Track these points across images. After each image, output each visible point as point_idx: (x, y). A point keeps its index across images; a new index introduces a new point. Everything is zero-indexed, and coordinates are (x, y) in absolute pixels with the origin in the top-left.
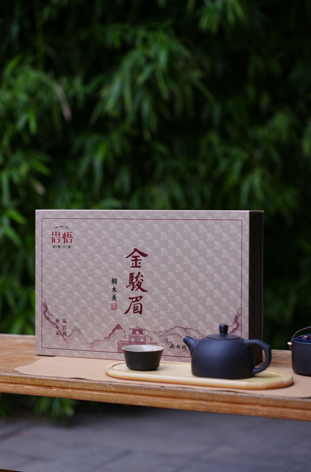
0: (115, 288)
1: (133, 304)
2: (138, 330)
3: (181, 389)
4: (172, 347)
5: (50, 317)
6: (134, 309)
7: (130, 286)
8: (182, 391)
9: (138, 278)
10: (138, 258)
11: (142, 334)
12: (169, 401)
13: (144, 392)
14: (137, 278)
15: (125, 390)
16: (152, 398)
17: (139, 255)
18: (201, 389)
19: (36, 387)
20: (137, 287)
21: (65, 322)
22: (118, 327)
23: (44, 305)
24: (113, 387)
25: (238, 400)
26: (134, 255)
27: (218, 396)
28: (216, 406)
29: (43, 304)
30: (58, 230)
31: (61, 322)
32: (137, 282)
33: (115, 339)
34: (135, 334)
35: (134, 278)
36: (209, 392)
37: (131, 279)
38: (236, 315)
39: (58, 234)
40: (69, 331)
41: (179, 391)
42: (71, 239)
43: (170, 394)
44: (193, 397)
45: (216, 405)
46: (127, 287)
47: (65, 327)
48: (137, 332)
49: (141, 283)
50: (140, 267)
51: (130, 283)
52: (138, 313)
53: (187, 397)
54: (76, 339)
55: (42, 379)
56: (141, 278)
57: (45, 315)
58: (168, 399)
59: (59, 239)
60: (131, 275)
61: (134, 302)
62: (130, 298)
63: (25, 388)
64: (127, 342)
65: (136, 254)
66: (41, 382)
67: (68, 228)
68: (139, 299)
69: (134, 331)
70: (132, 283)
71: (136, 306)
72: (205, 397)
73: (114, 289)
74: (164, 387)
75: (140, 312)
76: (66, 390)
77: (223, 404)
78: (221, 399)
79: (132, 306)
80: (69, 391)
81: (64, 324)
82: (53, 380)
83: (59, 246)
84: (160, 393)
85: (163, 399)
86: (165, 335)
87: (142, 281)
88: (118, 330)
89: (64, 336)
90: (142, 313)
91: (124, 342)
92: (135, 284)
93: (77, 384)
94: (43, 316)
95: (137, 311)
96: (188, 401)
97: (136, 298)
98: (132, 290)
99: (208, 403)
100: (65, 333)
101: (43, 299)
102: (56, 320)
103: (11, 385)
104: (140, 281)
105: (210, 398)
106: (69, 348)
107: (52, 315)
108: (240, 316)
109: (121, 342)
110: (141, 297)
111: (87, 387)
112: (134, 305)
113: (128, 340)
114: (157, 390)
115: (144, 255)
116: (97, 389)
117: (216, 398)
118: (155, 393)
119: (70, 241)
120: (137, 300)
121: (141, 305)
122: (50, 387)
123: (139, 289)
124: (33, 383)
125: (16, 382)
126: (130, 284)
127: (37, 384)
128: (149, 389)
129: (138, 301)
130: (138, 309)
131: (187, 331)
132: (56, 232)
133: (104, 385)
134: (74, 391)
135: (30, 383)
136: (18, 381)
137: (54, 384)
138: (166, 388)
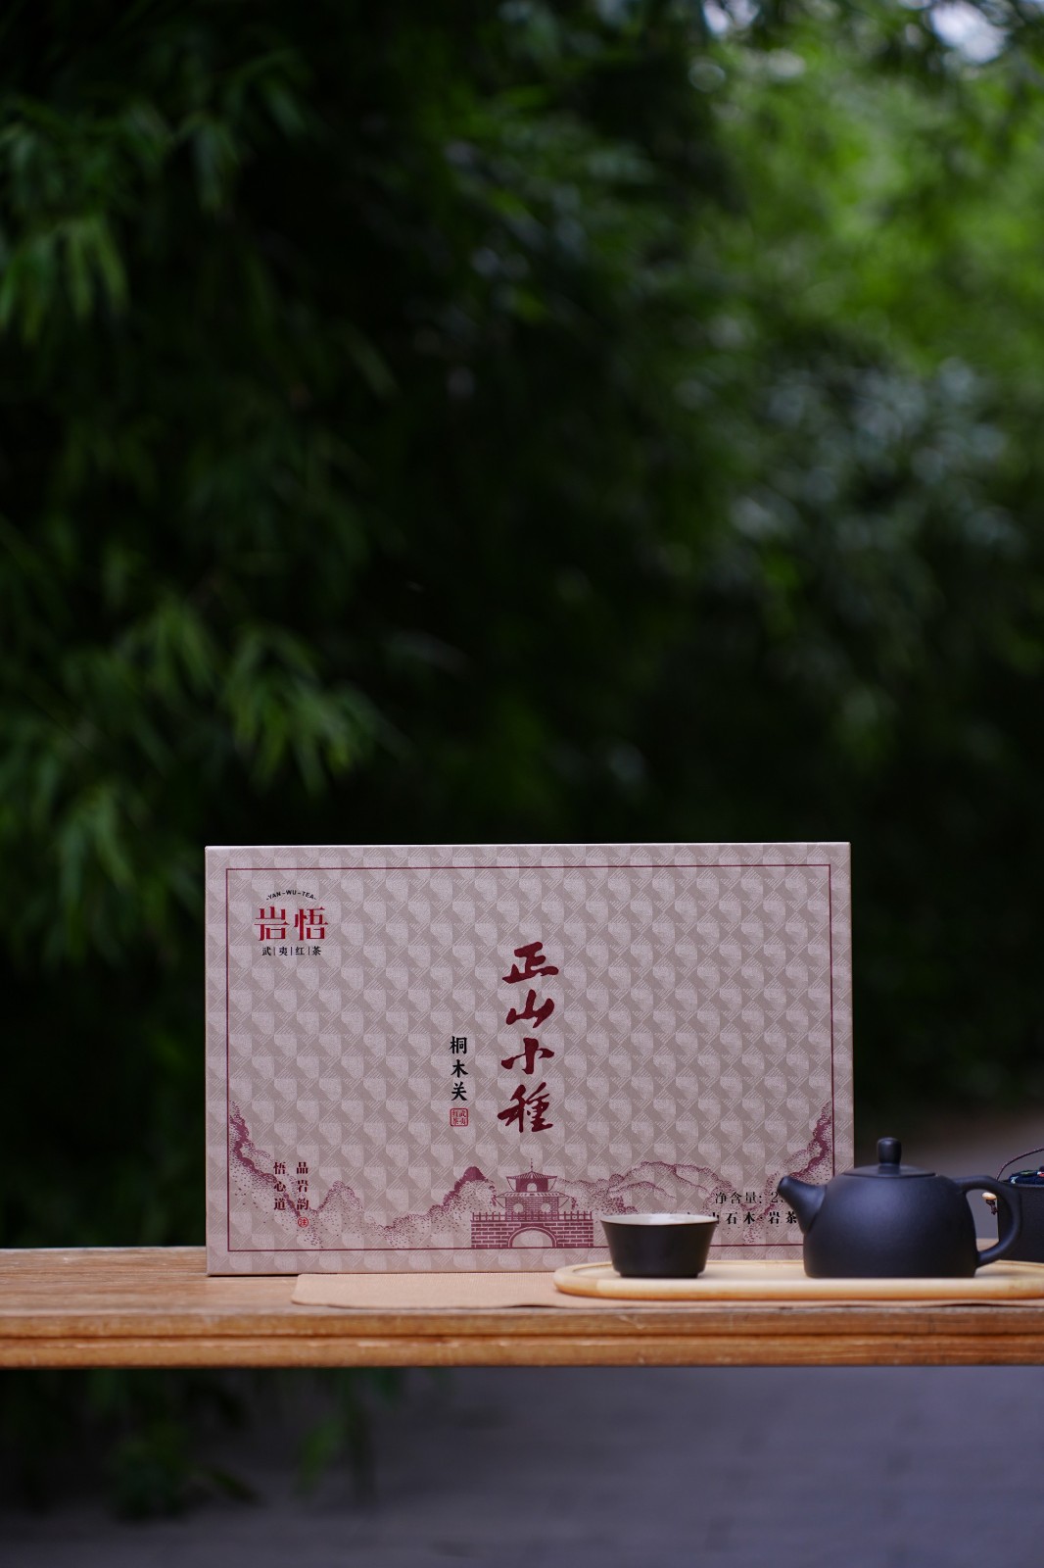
3: (839, 1310)
8: (842, 1316)
12: (806, 1345)
13: (731, 1327)
15: (674, 1327)
16: (754, 1342)
18: (897, 1307)
19: (397, 1343)
24: (640, 1322)
25: (1000, 1327)
27: (945, 1319)
28: (940, 1347)
36: (917, 1311)
41: (835, 1315)
43: (811, 1326)
44: (874, 1330)
45: (938, 1345)
53: (856, 1330)
55: (415, 1318)
58: (800, 1341)
63: (360, 1348)
66: (411, 1327)
72: (907, 1325)
74: (790, 1308)
76: (493, 1342)
77: (957, 1341)
78: (953, 1328)
80: (503, 1343)
82: (451, 1317)
84: (782, 1326)
85: (788, 1341)
93: (528, 1322)
96: (860, 1342)
99: (918, 1341)
103: (314, 1344)
105: (923, 1327)
111: (559, 1329)
114: (771, 1317)
116: (591, 1329)
117: (939, 1327)
118: (766, 1326)
122: (439, 1337)
124: (386, 1330)
125: (330, 1331)
127: (399, 1331)
128: (747, 1317)
133: (612, 1318)
134: (516, 1341)
135: (378, 1332)
136: (337, 1328)
137: (453, 1327)
138: (795, 1310)
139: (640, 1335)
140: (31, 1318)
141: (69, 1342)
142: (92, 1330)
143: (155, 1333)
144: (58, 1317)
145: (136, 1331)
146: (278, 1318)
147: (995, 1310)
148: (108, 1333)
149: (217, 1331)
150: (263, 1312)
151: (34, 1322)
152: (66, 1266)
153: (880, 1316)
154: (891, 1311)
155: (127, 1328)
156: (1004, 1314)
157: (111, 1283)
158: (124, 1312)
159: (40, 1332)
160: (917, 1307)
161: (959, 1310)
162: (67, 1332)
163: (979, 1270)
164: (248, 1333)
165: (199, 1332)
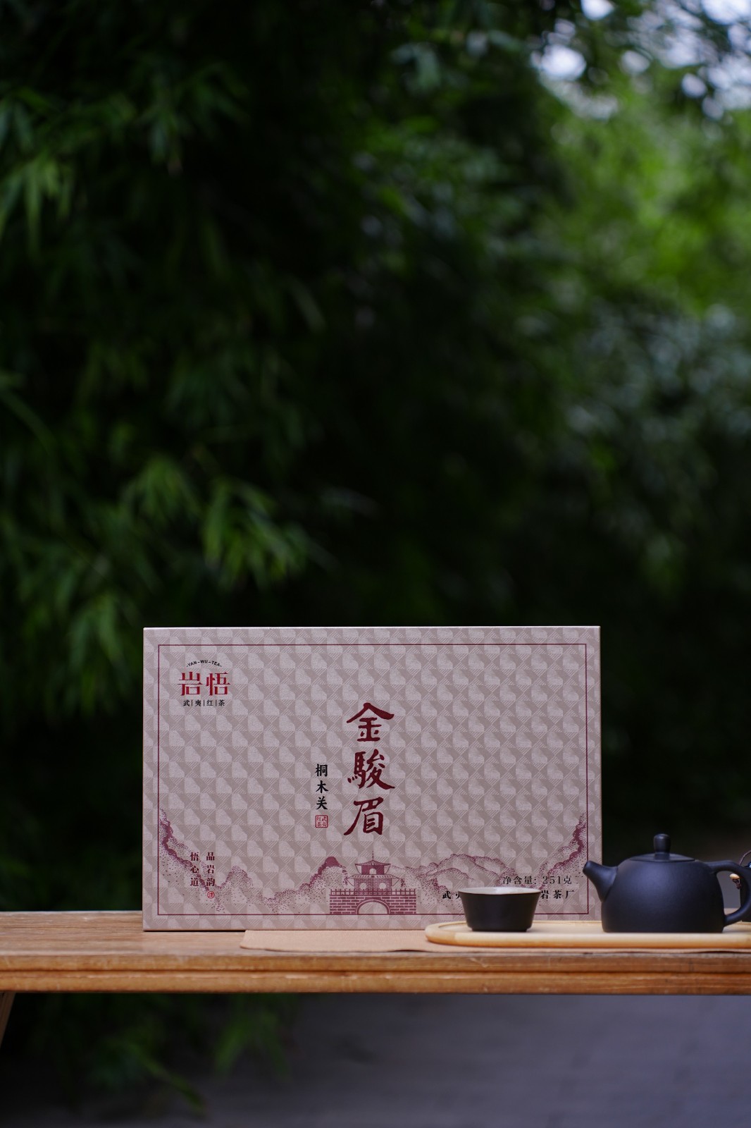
0: (325, 784)
1: (362, 813)
2: (375, 867)
3: (626, 955)
4: (447, 895)
5: (176, 850)
6: (365, 825)
7: (356, 777)
8: (627, 959)
9: (374, 762)
10: (374, 723)
11: (383, 874)
12: (602, 980)
13: (549, 966)
14: (370, 762)
15: (509, 966)
16: (565, 977)
17: (376, 716)
18: (667, 953)
19: (313, 976)
20: (371, 780)
21: (211, 857)
22: (331, 862)
23: (164, 825)
24: (484, 962)
25: (739, 968)
26: (364, 716)
27: (701, 962)
28: (697, 982)
29: (160, 823)
30: (195, 669)
31: (203, 858)
32: (371, 771)
33: (323, 887)
34: (369, 874)
35: (365, 763)
36: (680, 956)
37: (358, 764)
38: (577, 826)
39: (194, 677)
40: (220, 878)
41: (623, 958)
42: (224, 686)
43: (605, 966)
44: (650, 969)
45: (696, 980)
46: (349, 780)
47: (212, 869)
48: (372, 871)
49: (380, 771)
50: (377, 739)
51: (356, 772)
52: (374, 832)
53: (637, 969)
54: (236, 892)
55: (326, 958)
56: (380, 761)
57: (166, 847)
58: (598, 977)
59: (198, 688)
60: (359, 756)
61: (364, 810)
62: (356, 803)
63: (288, 980)
64: (350, 891)
65: (369, 714)
66: (324, 965)
67: (218, 665)
68: (375, 803)
69: (366, 869)
70: (361, 773)
71: (368, 818)
72: (674, 966)
73: (321, 786)
74: (591, 953)
75: (379, 831)
76: (381, 976)
77: (709, 977)
78: (707, 968)
79: (362, 819)
80: (388, 976)
81: (209, 863)
82: (352, 958)
83: (198, 703)
84: (585, 966)
85: (589, 977)
86: (433, 873)
87: (381, 768)
88: (330, 869)
89: (211, 887)
90: (383, 832)
91: (343, 893)
92: (368, 774)
93: (405, 962)
94: (162, 848)
95: (372, 828)
96: (641, 977)
97: (370, 802)
98: (361, 786)
99: (682, 978)
100: (212, 882)
101: (160, 811)
102: (192, 856)
103: (255, 976)
104: (379, 767)
105: (685, 967)
106: (221, 912)
107: (182, 846)
108: (584, 827)
109: (338, 893)
110: (380, 800)
111: (428, 967)
112: (366, 816)
113: (352, 888)
114: (577, 960)
115: (387, 716)
116: (450, 967)
117: (697, 968)
118: (574, 966)
119: (223, 691)
120: (371, 807)
121: (381, 816)
122: (343, 972)
123: (376, 785)
124: (306, 967)
125: (266, 968)
126: (357, 775)
127: (315, 968)
128: (560, 960)
129: (375, 807)
130: (374, 824)
131: (477, 863)
132: (191, 673)
133: (465, 959)
134: (397, 976)
135: (300, 968)
136: (271, 965)
137: (353, 965)
138: (594, 955)
139: (485, 972)
140: (56, 957)
141: (83, 974)
142: (99, 965)
143: (144, 968)
144: (76, 956)
145: (130, 967)
146: (230, 958)
147: (736, 955)
148: (111, 968)
149: (187, 967)
150: (219, 954)
151: (59, 960)
152: (85, 923)
153: (655, 960)
154: (662, 956)
155: (124, 964)
156: (743, 959)
157: (115, 934)
158: (122, 953)
159: (63, 967)
160: (681, 953)
161: (711, 956)
162: (82, 967)
163: (726, 928)
164: (209, 968)
165: (174, 967)
